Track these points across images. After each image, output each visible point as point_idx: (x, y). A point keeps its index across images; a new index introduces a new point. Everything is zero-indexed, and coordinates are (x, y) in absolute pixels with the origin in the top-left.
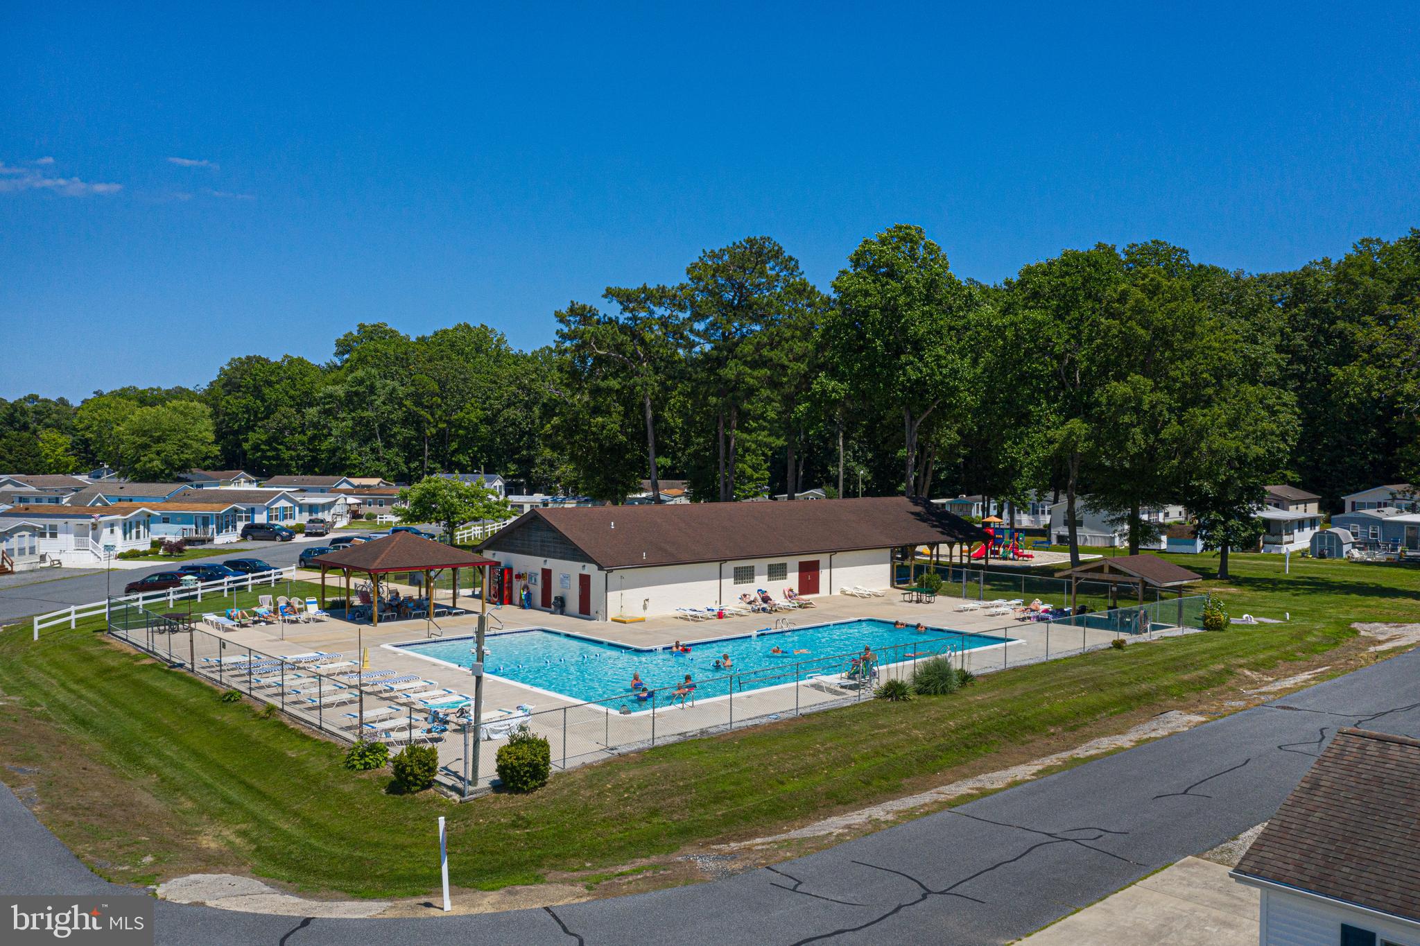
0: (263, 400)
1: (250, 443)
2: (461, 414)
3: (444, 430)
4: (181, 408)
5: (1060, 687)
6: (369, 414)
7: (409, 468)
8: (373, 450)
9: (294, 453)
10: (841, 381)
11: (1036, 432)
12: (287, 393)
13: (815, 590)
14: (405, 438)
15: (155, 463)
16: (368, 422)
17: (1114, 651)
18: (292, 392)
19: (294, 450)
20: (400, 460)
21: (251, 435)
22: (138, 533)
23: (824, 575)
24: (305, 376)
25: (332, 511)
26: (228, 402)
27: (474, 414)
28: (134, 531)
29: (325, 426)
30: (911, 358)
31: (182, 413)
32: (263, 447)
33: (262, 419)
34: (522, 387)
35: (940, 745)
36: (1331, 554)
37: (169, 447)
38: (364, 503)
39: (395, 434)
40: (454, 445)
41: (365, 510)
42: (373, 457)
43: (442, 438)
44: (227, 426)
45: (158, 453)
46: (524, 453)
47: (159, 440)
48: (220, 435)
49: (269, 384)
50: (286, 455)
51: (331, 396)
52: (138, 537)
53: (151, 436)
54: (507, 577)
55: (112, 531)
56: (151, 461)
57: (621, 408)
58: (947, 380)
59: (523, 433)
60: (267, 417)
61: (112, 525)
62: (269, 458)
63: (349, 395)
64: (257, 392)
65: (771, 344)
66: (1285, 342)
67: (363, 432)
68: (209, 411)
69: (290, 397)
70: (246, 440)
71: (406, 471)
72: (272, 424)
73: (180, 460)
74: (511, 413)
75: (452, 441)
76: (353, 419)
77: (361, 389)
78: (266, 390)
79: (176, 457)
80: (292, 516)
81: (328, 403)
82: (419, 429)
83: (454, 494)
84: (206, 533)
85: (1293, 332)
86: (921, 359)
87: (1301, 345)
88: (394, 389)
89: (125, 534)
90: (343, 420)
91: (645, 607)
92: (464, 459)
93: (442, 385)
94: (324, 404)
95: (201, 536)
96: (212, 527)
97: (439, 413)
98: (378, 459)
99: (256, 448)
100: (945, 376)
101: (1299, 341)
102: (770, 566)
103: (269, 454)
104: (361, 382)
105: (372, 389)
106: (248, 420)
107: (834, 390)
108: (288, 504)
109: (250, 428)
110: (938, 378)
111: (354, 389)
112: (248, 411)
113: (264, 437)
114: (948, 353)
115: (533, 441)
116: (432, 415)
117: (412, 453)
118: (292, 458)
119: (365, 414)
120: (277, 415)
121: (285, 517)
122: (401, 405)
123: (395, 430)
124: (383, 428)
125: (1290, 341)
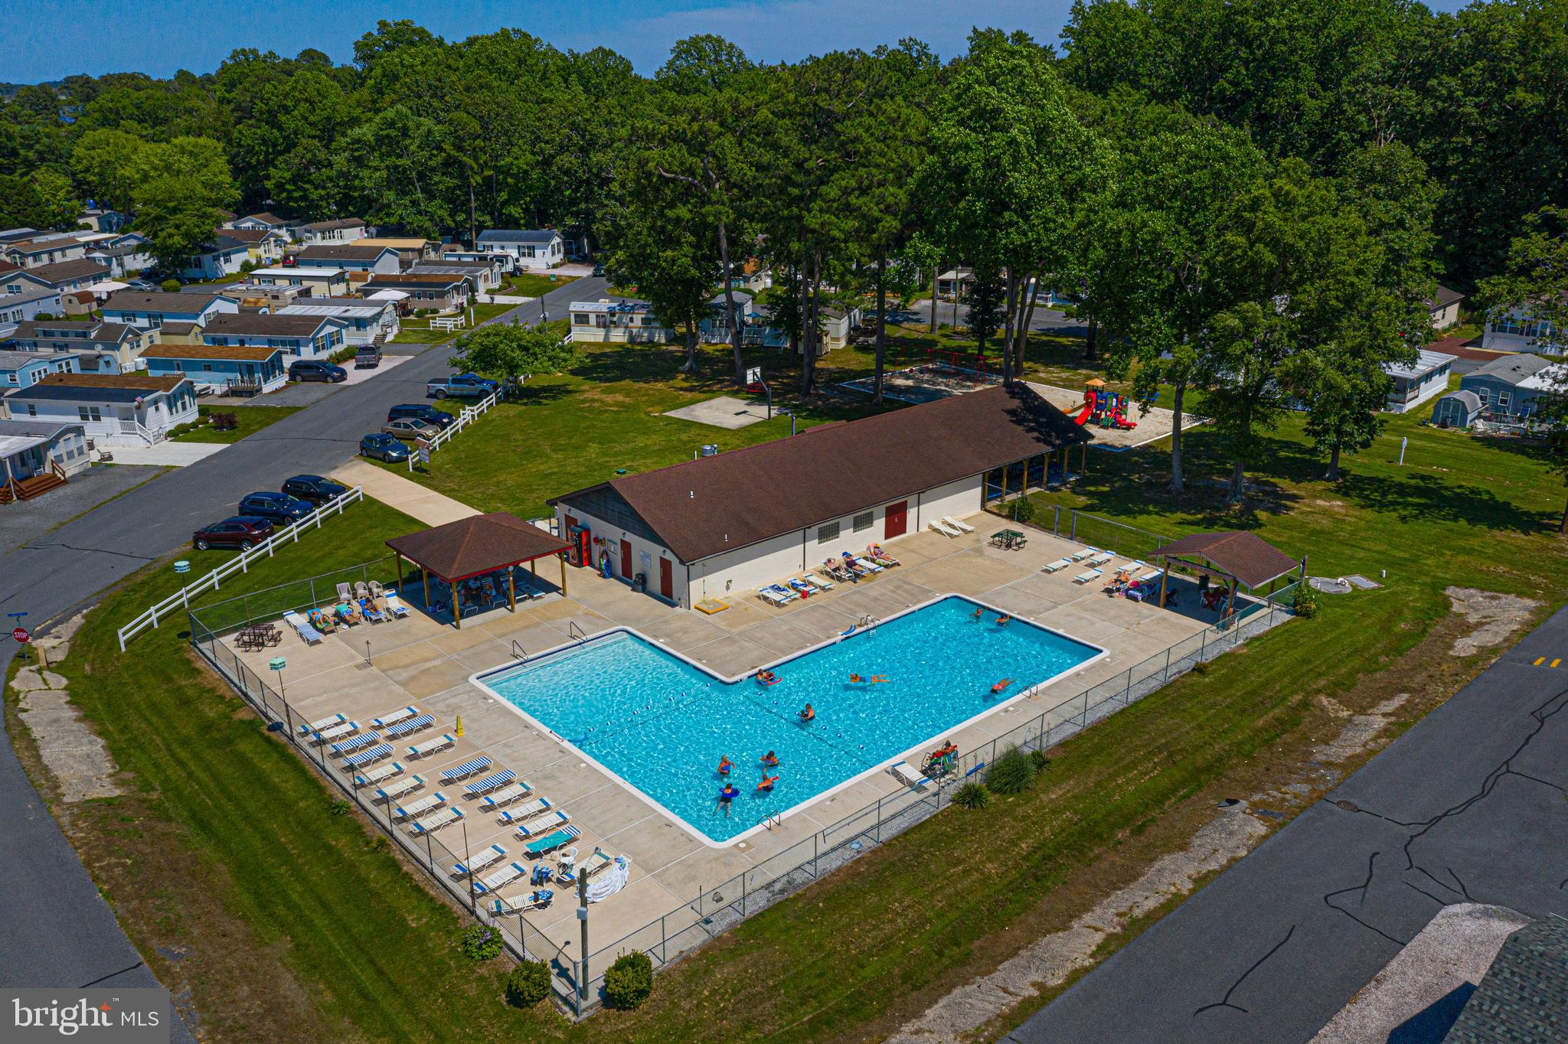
0: (280, 129)
1: (273, 181)
2: (509, 160)
3: (490, 177)
4: (190, 148)
5: (1134, 765)
6: (404, 162)
7: (454, 221)
8: (414, 203)
9: (323, 192)
10: (936, 244)
11: (1145, 345)
12: (306, 119)
13: (902, 529)
14: (448, 188)
15: (177, 239)
16: (405, 170)
17: (1196, 678)
18: (312, 119)
19: (324, 188)
20: (444, 213)
21: (272, 171)
22: (184, 404)
23: (911, 514)
24: (325, 98)
25: (381, 322)
26: (240, 132)
27: (521, 158)
28: (179, 404)
29: (356, 177)
30: (1015, 218)
31: (191, 153)
32: (288, 187)
33: (282, 153)
34: (574, 127)
35: (1011, 883)
36: (1454, 423)
37: (188, 220)
38: (413, 296)
39: (436, 183)
40: (504, 196)
41: (418, 305)
42: (414, 210)
43: (489, 185)
44: (243, 160)
45: (177, 227)
46: (583, 206)
47: (175, 210)
48: (237, 172)
49: (287, 111)
50: (314, 194)
51: (359, 141)
52: (184, 408)
53: (166, 207)
54: (585, 539)
55: (157, 409)
56: (171, 236)
57: (692, 239)
58: (1055, 248)
59: (581, 182)
60: (288, 150)
61: (156, 402)
62: (296, 200)
63: (380, 140)
64: (274, 123)
65: (860, 188)
66: (1453, 109)
67: (399, 181)
68: (220, 146)
69: (311, 124)
70: (268, 177)
71: (452, 225)
72: (294, 158)
73: (202, 233)
74: (567, 160)
75: (501, 190)
76: (387, 167)
77: (393, 133)
78: (282, 118)
79: (197, 230)
80: (340, 341)
81: (357, 150)
82: (463, 176)
83: (514, 345)
84: (252, 382)
85: (1465, 96)
86: (1027, 219)
87: (1471, 114)
88: (430, 132)
89: (170, 409)
90: (377, 169)
91: (728, 588)
92: (515, 211)
93: (485, 127)
94: (353, 150)
95: (247, 385)
96: (258, 375)
97: (484, 158)
98: (420, 213)
99: (280, 187)
100: (1052, 243)
101: (1468, 109)
102: (856, 519)
103: (296, 194)
104: (391, 124)
105: (405, 132)
106: (267, 153)
107: (929, 256)
108: (335, 329)
109: (269, 162)
110: (1045, 244)
111: (384, 133)
112: (264, 142)
113: (287, 175)
114: (1057, 213)
115: (592, 192)
116: (476, 159)
117: (457, 204)
118: (322, 198)
119: (400, 162)
120: (300, 149)
121: (332, 343)
122: (441, 149)
123: (436, 179)
124: (421, 176)
125: (1459, 107)
